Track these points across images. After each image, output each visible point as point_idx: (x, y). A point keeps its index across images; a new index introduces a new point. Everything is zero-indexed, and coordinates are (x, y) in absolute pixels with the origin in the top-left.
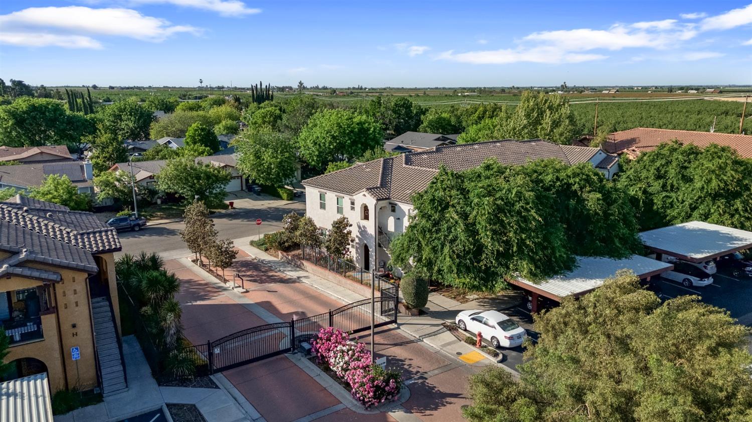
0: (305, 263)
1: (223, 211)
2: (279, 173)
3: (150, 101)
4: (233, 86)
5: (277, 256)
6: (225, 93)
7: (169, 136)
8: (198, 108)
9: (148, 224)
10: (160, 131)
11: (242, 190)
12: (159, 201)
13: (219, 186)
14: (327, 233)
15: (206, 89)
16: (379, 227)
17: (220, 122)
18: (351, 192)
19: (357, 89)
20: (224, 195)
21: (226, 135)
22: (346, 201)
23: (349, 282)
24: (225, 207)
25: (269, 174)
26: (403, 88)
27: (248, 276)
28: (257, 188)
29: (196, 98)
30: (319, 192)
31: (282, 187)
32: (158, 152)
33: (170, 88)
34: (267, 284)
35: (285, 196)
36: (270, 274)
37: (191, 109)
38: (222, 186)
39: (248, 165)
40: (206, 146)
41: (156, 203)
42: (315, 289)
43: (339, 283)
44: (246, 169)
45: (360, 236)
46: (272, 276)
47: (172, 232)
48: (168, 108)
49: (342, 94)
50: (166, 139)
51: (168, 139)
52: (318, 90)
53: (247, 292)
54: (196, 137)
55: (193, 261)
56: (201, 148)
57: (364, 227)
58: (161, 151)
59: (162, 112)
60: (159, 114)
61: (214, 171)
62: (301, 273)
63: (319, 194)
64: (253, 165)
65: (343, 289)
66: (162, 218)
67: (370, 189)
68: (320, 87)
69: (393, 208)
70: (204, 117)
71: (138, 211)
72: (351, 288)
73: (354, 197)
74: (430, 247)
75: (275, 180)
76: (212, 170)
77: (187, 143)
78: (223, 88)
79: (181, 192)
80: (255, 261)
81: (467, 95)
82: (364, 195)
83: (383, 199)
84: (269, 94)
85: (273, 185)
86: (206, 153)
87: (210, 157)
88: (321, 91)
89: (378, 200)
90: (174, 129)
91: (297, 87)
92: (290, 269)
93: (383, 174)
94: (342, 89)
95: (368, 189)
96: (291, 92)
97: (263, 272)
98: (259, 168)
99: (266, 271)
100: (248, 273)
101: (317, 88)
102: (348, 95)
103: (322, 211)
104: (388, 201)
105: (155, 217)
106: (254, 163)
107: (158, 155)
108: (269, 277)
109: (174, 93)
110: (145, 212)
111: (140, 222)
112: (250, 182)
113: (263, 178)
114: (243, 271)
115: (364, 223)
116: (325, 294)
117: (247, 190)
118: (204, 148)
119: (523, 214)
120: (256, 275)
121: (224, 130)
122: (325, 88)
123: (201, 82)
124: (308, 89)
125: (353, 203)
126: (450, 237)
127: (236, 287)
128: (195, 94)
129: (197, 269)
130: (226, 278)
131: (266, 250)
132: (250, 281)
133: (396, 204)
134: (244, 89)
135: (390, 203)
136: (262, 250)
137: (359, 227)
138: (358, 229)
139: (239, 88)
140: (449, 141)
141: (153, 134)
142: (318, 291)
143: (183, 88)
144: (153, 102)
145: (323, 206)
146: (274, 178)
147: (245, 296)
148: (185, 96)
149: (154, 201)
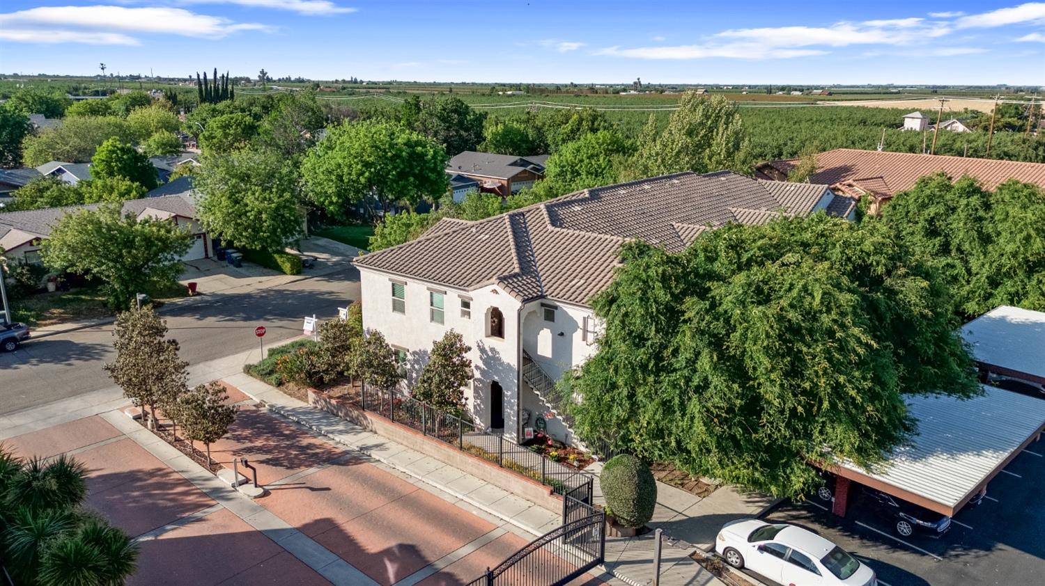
0: (368, 415)
1: (178, 300)
2: (275, 230)
3: (18, 98)
4: (155, 76)
5: (304, 398)
6: (144, 85)
7: (58, 159)
8: (103, 110)
9: (32, 334)
10: (41, 152)
11: (207, 257)
12: (51, 287)
13: (169, 257)
14: (409, 357)
15: (112, 79)
16: (524, 351)
17: (149, 135)
18: (463, 282)
19: (349, 82)
20: (178, 270)
21: (164, 156)
22: (451, 300)
23: (471, 461)
24: (182, 292)
25: (256, 231)
26: (415, 82)
27: (260, 450)
28: (235, 255)
29: (96, 93)
30: (390, 280)
31: (282, 253)
32: (41, 191)
33: (49, 77)
34: (303, 468)
35: (287, 266)
36: (305, 442)
37: (94, 111)
38: (176, 257)
39: (219, 214)
40: (132, 180)
41: (45, 290)
42: (401, 476)
43: (447, 462)
44: (214, 221)
45: (483, 366)
46: (309, 446)
47: (86, 352)
48: (53, 110)
49: (329, 89)
50: (54, 166)
51: (59, 165)
52: (290, 84)
53: (266, 493)
54: (114, 164)
55: (137, 418)
56: (124, 183)
57: (493, 350)
58: (48, 189)
59: (42, 117)
60: (37, 120)
61: (159, 231)
62: (365, 439)
63: (390, 283)
64: (229, 214)
65: (459, 473)
66: (63, 321)
67: (505, 278)
68: (293, 79)
69: (550, 313)
70: (120, 126)
71: (10, 308)
72: (475, 471)
73: (471, 294)
74: (657, 400)
75: (269, 241)
76: (154, 229)
77: (97, 173)
78: (139, 77)
79: (95, 270)
80: (264, 410)
81: (514, 95)
82: (495, 291)
83: (533, 299)
84: (227, 88)
85: (264, 249)
86: (134, 193)
87: (143, 201)
88: (296, 84)
89: (525, 301)
90: (68, 148)
91: (258, 79)
92: (341, 427)
93: (518, 247)
94: (327, 82)
95: (502, 279)
96: (250, 86)
97: (288, 437)
98: (239, 221)
99: (292, 436)
100: (258, 443)
101: (288, 80)
102: (339, 91)
103: (398, 315)
104: (539, 301)
105: (50, 318)
106: (230, 211)
107: (42, 197)
108: (303, 449)
109: (58, 85)
110: (27, 309)
111: (16, 334)
112: (223, 244)
113: (247, 238)
114: (246, 438)
115: (494, 342)
116: (428, 489)
117: (216, 258)
118: (128, 183)
119: (838, 335)
120: (276, 447)
121: (157, 149)
122: (300, 81)
123: (103, 69)
124: (275, 81)
125: (466, 305)
126: (696, 381)
127: (241, 484)
128: (93, 87)
129: (147, 437)
130: (215, 458)
131: (280, 384)
132: (267, 462)
133: (556, 307)
134: (173, 80)
135: (543, 305)
136: (271, 384)
137: (482, 350)
138: (479, 353)
139: (166, 79)
140: (532, 166)
141: (28, 155)
142: (411, 481)
143: (72, 77)
144: (23, 100)
145: (399, 307)
146: (268, 237)
147: (264, 507)
148: (76, 89)
149: (41, 286)
